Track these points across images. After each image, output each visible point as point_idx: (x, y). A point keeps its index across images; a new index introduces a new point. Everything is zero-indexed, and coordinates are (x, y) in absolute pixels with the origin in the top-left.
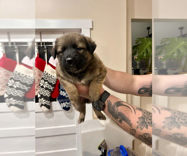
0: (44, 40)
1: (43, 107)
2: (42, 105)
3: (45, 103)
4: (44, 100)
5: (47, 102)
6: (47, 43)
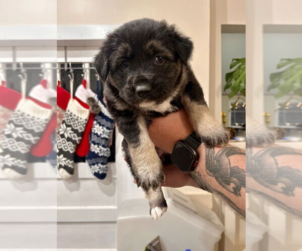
0: (71, 60)
1: (62, 170)
2: (60, 166)
3: (65, 163)
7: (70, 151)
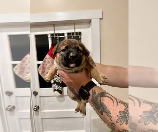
0: (57, 32)
1: (56, 92)
2: (55, 90)
3: (57, 88)
4: (57, 86)
5: (59, 88)
6: (59, 35)
7: (60, 82)
